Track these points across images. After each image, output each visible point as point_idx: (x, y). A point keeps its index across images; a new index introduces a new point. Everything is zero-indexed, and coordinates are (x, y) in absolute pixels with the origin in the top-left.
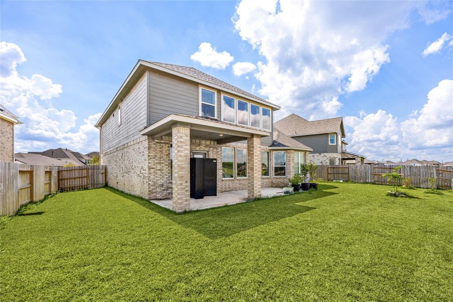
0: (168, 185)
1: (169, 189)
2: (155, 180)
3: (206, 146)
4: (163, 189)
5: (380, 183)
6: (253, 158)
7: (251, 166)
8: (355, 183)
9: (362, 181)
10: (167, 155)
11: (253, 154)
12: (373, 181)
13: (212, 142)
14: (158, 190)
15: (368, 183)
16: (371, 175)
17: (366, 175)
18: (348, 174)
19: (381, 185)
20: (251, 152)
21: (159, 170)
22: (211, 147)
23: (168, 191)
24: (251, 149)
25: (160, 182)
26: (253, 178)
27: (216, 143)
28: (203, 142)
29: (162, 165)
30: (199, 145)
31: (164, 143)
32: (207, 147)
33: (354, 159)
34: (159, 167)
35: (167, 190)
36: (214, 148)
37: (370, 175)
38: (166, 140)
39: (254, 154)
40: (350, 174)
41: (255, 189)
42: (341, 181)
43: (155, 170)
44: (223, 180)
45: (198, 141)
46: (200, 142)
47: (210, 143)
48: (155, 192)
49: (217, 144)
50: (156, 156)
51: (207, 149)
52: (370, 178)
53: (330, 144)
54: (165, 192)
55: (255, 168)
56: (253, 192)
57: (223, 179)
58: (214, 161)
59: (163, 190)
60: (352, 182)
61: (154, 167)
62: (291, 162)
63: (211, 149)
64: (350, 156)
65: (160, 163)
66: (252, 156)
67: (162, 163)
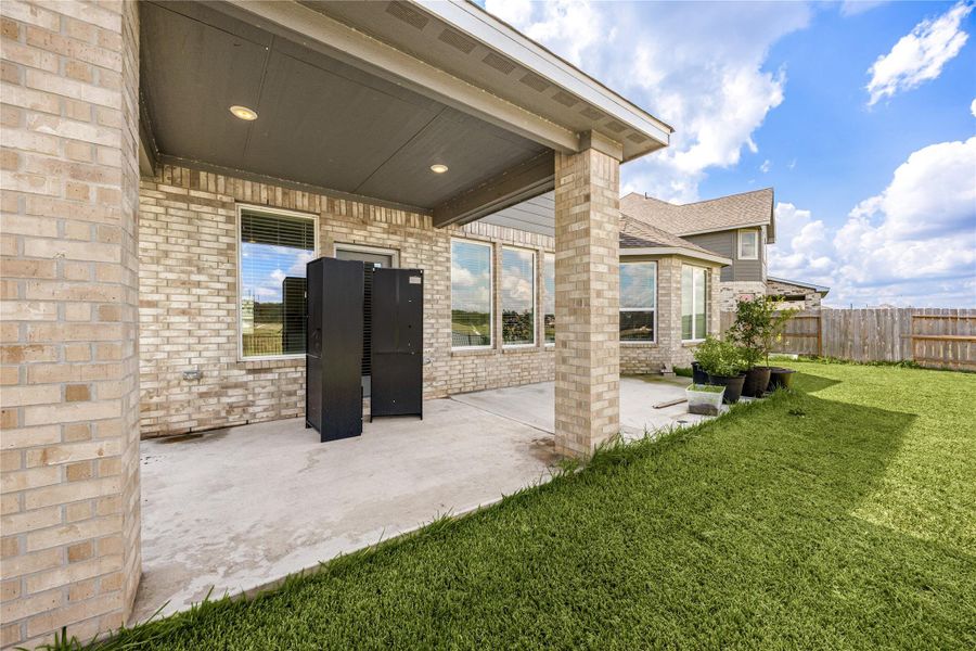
0: (225, 373)
1: (230, 392)
2: (160, 356)
3: (392, 229)
4: (203, 389)
5: (939, 365)
6: (585, 251)
7: (576, 295)
8: (844, 362)
9: (867, 358)
10: (220, 252)
11: (587, 232)
12: (911, 359)
13: (415, 218)
14: (178, 395)
15: (890, 364)
16: (902, 339)
17: (882, 337)
18: (818, 335)
19: (943, 369)
20: (575, 227)
21: (184, 312)
22: (411, 235)
23: (225, 400)
24: (577, 210)
25: (182, 364)
26: (586, 354)
27: (428, 220)
28: (381, 214)
29: (195, 291)
30: (364, 223)
31: (208, 203)
32: (395, 233)
33: (802, 298)
34: (179, 300)
35: (218, 395)
36: (422, 238)
37: (897, 341)
38: (216, 192)
39: (594, 232)
40: (823, 336)
41: (595, 406)
42: (795, 357)
43: (160, 311)
44: (452, 355)
45: (358, 208)
46: (366, 213)
47: (408, 220)
48: (158, 406)
49: (434, 225)
50: (166, 254)
51: (394, 240)
52: (897, 347)
53: (740, 257)
54: (213, 401)
55: (594, 302)
56: (587, 424)
57: (454, 349)
58: (414, 280)
59: (202, 395)
60: (833, 360)
61: (155, 297)
62: (674, 298)
63: (411, 240)
64: (790, 291)
65: (186, 284)
66: (581, 242)
67: (198, 284)
